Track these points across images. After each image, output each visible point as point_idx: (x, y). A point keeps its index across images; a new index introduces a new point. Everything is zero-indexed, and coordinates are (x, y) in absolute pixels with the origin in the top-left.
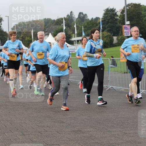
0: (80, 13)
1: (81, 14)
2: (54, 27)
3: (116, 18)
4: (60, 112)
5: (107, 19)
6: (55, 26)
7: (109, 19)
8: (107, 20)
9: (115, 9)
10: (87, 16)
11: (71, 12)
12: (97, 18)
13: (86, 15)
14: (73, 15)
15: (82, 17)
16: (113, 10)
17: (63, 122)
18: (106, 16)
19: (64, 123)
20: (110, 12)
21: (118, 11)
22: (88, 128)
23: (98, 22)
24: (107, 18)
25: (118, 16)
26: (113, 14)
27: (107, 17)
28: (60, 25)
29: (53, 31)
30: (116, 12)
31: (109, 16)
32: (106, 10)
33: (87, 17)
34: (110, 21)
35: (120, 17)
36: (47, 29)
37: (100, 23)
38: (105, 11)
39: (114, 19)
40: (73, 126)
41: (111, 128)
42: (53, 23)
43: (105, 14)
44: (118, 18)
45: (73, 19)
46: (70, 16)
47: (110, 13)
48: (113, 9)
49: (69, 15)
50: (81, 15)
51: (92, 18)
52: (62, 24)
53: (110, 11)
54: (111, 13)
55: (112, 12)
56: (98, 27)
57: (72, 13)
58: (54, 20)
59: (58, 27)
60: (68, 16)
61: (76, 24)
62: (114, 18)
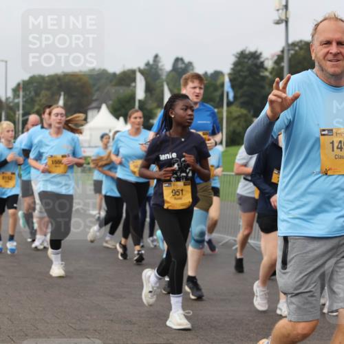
0: (177, 60)
1: (180, 63)
2: (113, 91)
3: (262, 74)
4: (125, 298)
5: (240, 76)
6: (117, 88)
7: (246, 77)
8: (240, 79)
9: (261, 54)
10: (193, 66)
11: (156, 56)
12: (217, 74)
13: (190, 64)
14: (160, 65)
15: (181, 68)
16: (255, 56)
17: (130, 322)
18: (239, 68)
19: (134, 324)
20: (249, 59)
21: (267, 59)
22: (189, 339)
23: (219, 82)
24: (241, 73)
25: (266, 69)
26: (256, 65)
27: (240, 71)
28: (129, 85)
29: (110, 100)
30: (262, 60)
31: (245, 69)
32: (238, 55)
33: (193, 69)
34: (248, 81)
35: (271, 73)
36: (98, 93)
37: (222, 85)
38: (236, 57)
39: (258, 77)
40: (156, 333)
41: (242, 340)
42: (111, 82)
43: (236, 64)
44: (267, 74)
45: (160, 72)
46: (152, 65)
47: (247, 62)
48: (256, 52)
49: (151, 62)
50: (180, 65)
51: (206, 73)
52: (133, 84)
53: (249, 56)
54: (250, 62)
55: (252, 59)
56: (218, 93)
57: (158, 59)
58: (114, 74)
59: (123, 91)
60: (148, 64)
61: (168, 84)
62: (257, 74)
